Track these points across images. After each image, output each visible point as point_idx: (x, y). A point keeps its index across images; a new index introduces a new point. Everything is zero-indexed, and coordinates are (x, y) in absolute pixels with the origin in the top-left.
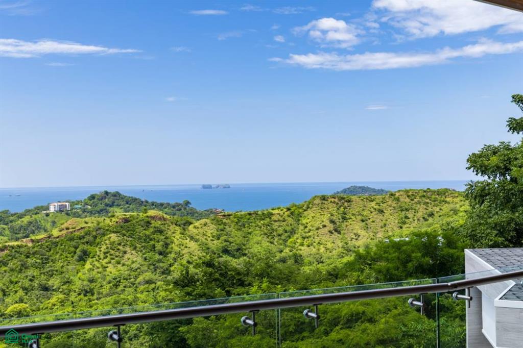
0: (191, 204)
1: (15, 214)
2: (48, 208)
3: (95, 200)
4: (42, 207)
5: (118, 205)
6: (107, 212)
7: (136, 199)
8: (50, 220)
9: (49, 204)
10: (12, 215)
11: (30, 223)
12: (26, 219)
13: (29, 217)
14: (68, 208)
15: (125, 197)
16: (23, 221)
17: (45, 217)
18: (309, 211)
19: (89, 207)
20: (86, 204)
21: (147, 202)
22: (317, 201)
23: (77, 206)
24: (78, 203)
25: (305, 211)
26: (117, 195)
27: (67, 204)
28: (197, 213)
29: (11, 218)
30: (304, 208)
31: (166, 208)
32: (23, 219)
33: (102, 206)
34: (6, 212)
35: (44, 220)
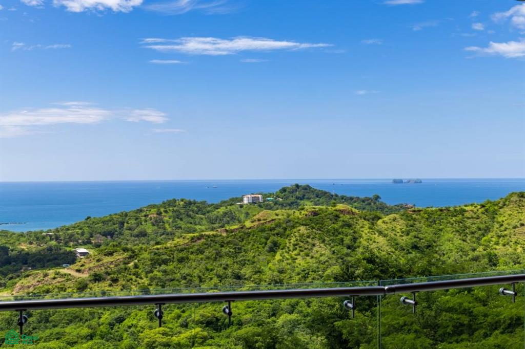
0: (380, 198)
1: (212, 205)
2: (242, 200)
3: (287, 193)
4: (237, 198)
5: (309, 199)
6: (298, 205)
7: (326, 193)
8: (244, 211)
9: (243, 196)
10: (209, 206)
11: (225, 214)
12: (222, 210)
13: (224, 208)
14: (261, 200)
15: (316, 190)
16: (219, 212)
17: (239, 209)
18: (506, 208)
19: (281, 199)
20: (278, 196)
21: (337, 196)
22: (515, 198)
23: (269, 199)
24: (270, 195)
25: (501, 208)
26: (307, 188)
27: (260, 196)
28: (387, 207)
29: (209, 209)
30: (500, 205)
31: (355, 202)
32: (219, 210)
33: (293, 199)
34: (204, 203)
35: (239, 211)
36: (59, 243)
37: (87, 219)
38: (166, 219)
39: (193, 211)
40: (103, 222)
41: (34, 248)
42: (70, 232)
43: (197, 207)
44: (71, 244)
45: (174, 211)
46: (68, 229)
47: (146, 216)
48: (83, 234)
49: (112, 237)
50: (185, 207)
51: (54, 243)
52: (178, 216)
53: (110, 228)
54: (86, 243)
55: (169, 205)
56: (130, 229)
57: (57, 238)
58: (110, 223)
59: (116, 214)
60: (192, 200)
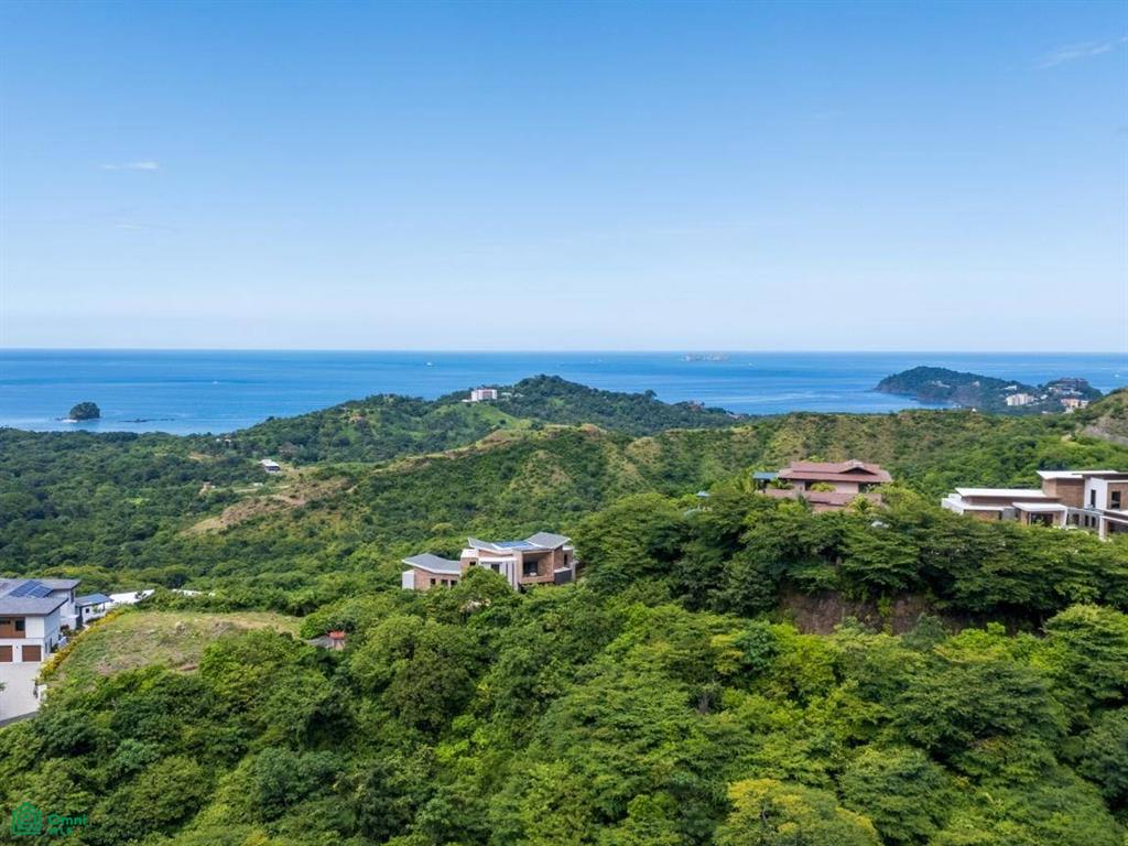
0: (655, 395)
1: (430, 402)
2: (468, 396)
3: (529, 386)
4: (462, 392)
5: (558, 395)
6: (544, 403)
7: (581, 387)
8: (472, 412)
9: (472, 390)
10: (427, 404)
11: (448, 415)
12: (443, 410)
13: (445, 407)
14: (494, 396)
15: (568, 382)
16: (439, 413)
17: (466, 408)
18: (781, 432)
19: (522, 396)
20: (516, 391)
21: (596, 390)
22: (792, 420)
23: (505, 394)
24: (507, 389)
25: (775, 431)
26: (555, 380)
27: (494, 391)
28: (663, 407)
29: (427, 408)
30: (775, 427)
31: (620, 400)
32: (439, 410)
33: (537, 395)
34: (419, 399)
35: (465, 411)
36: (239, 453)
37: (268, 420)
38: (372, 422)
39: (407, 412)
40: (292, 426)
41: (207, 458)
42: (251, 438)
43: (411, 405)
44: (255, 453)
45: (382, 412)
46: (248, 435)
47: (347, 418)
48: (268, 442)
49: (305, 445)
50: (395, 405)
51: (233, 453)
52: (386, 418)
53: (301, 434)
54: (272, 454)
55: (375, 403)
56: (327, 435)
57: (235, 447)
58: (301, 428)
59: (308, 415)
60: (404, 396)
